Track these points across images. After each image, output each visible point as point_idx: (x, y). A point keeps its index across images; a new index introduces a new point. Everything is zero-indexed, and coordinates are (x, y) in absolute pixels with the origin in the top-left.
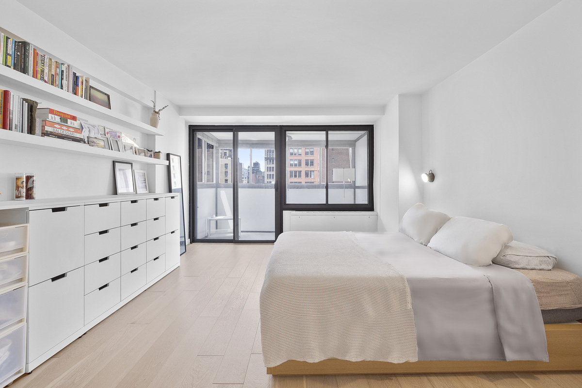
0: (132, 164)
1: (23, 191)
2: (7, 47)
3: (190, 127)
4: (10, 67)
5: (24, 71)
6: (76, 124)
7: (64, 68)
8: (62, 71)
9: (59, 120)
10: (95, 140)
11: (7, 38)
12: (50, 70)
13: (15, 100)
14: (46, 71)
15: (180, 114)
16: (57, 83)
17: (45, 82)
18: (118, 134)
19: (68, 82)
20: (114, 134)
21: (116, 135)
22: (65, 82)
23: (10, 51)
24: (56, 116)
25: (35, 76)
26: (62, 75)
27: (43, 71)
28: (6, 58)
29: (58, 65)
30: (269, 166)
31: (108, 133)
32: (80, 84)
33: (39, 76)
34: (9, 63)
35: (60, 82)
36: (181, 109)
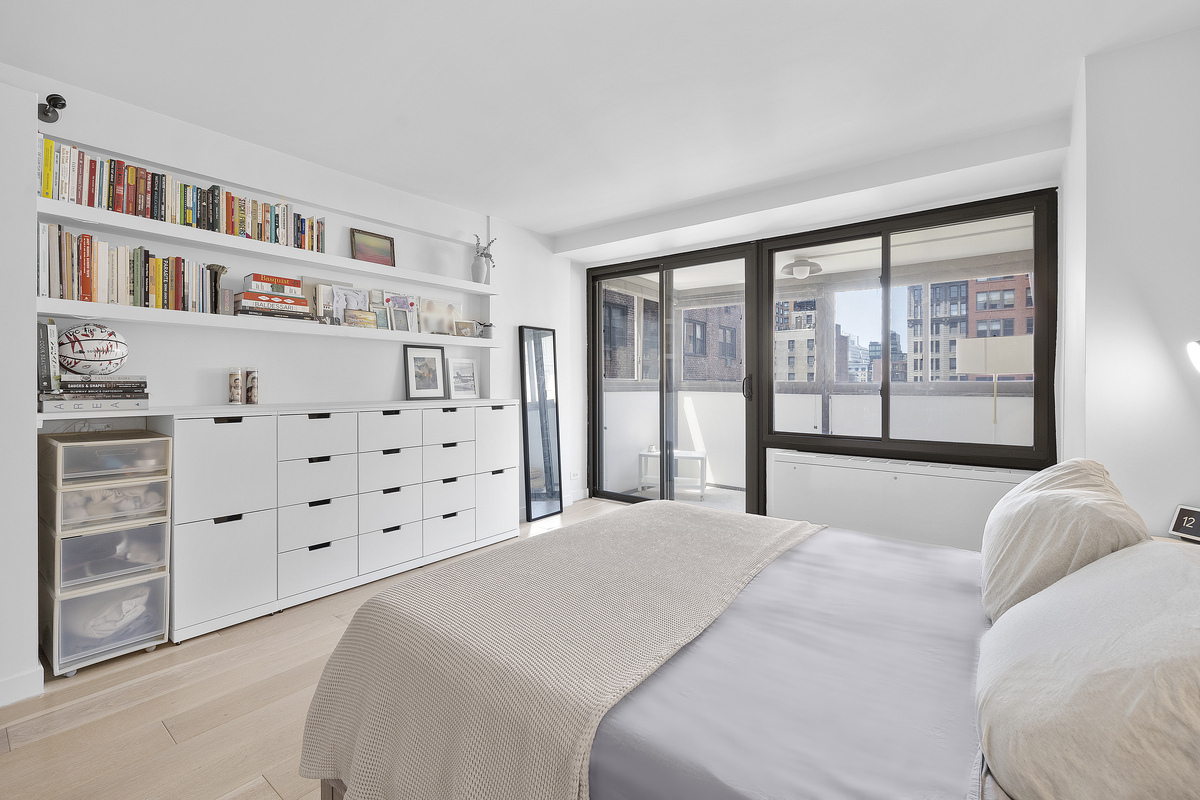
0: (442, 349)
1: (240, 393)
2: (185, 198)
3: (589, 271)
4: (191, 225)
5: (213, 226)
6: (297, 292)
7: (278, 211)
8: (277, 216)
9: (270, 289)
10: (358, 314)
11: (186, 186)
12: (255, 217)
13: (191, 269)
14: (249, 220)
15: (554, 250)
16: (268, 234)
17: (248, 236)
18: (410, 301)
19: (286, 231)
20: (401, 300)
21: (404, 303)
22: (281, 231)
23: (190, 204)
24: (264, 284)
25: (230, 230)
26: (277, 221)
27: (243, 222)
28: (185, 213)
29: (267, 208)
30: (919, 339)
31: (388, 301)
32: (307, 229)
33: (237, 229)
34: (190, 219)
35: (273, 232)
36: (554, 242)
